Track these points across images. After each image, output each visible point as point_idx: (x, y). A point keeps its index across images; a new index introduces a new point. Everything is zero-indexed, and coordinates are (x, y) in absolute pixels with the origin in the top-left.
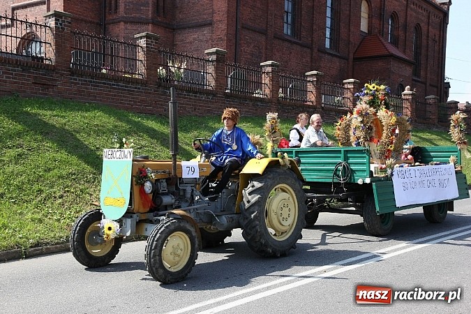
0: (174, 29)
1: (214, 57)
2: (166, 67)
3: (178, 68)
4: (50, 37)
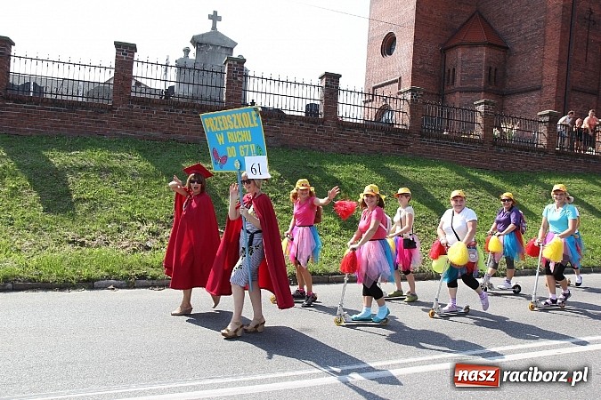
0: (503, 95)
1: (547, 119)
2: (500, 128)
3: (510, 129)
4: (406, 108)
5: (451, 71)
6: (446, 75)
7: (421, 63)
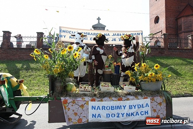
4: (162, 41)
5: (180, 26)
6: (178, 28)
7: (169, 25)
